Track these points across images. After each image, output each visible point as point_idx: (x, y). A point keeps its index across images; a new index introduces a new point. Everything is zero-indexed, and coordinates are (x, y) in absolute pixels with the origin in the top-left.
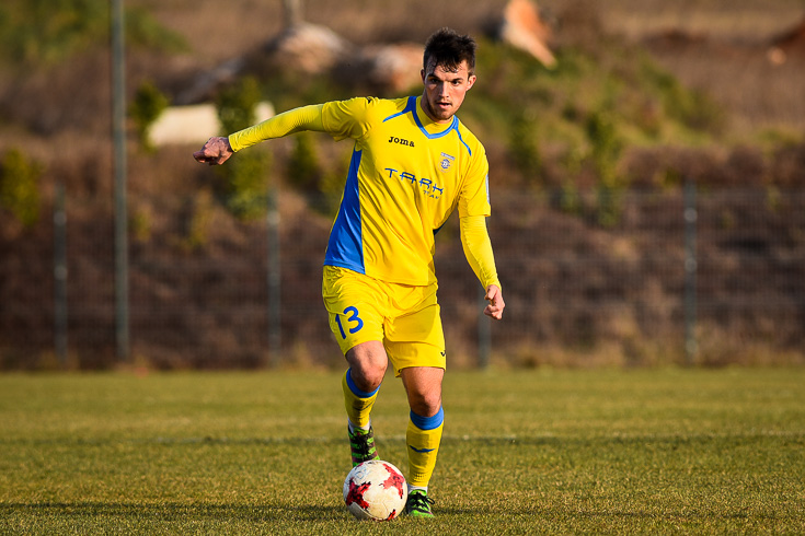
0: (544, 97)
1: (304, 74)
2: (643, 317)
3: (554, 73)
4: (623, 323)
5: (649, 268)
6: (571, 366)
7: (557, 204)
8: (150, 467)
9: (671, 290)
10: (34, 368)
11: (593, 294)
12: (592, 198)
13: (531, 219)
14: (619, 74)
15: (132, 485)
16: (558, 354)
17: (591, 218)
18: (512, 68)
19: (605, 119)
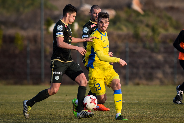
0: (141, 22)
1: (85, 16)
2: (164, 73)
3: (143, 16)
4: (160, 75)
5: (166, 62)
6: (147, 85)
7: (144, 47)
8: (53, 108)
9: (171, 67)
10: (22, 84)
11: (153, 68)
12: (153, 45)
13: (138, 50)
14: (159, 16)
15: (49, 112)
16: (144, 82)
17: (152, 50)
18: (134, 15)
19: (156, 27)
